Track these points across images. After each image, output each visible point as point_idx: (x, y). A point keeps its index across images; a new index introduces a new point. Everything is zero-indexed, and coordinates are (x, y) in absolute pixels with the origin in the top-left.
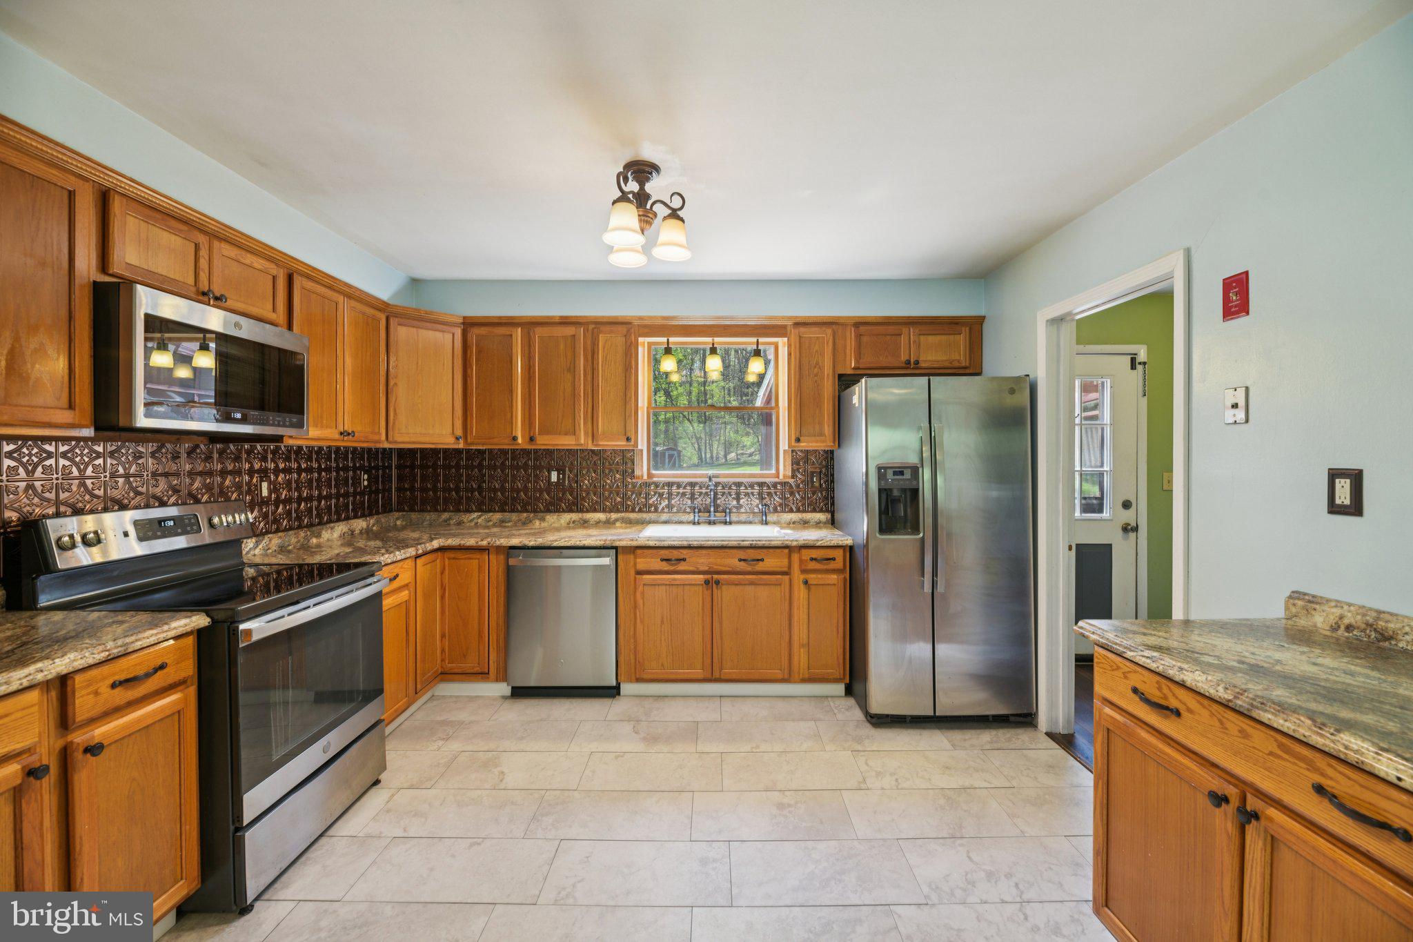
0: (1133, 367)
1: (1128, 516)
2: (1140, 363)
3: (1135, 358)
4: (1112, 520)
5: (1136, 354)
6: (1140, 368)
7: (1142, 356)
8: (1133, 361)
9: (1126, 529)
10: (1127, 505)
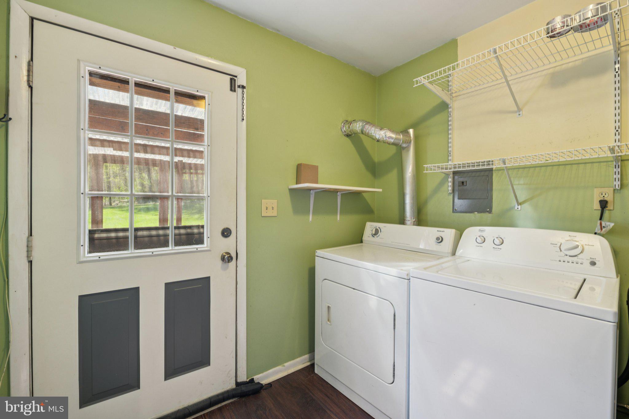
0: (233, 88)
1: (228, 245)
2: (239, 87)
3: (235, 80)
4: (209, 251)
5: (236, 77)
6: (239, 90)
7: (241, 80)
8: (233, 81)
9: (227, 258)
10: (226, 233)
